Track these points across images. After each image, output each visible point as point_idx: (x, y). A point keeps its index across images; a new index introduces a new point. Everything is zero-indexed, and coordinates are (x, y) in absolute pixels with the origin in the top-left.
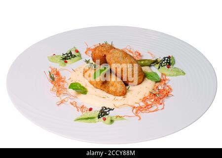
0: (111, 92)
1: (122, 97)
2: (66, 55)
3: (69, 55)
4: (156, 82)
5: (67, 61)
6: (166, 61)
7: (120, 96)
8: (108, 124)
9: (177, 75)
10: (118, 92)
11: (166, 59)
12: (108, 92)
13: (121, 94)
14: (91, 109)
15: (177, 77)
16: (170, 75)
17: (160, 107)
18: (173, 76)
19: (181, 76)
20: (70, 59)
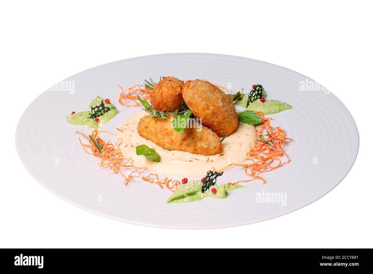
0: (199, 151)
1: (218, 156)
2: (96, 109)
3: (101, 108)
4: (255, 126)
5: (99, 118)
6: (256, 92)
7: (215, 154)
8: (222, 198)
9: (280, 111)
10: (212, 148)
11: (257, 88)
12: (195, 152)
13: (216, 150)
14: (185, 181)
15: (281, 112)
16: (269, 113)
17: (284, 159)
18: (274, 113)
19: (286, 111)
20: (102, 115)
